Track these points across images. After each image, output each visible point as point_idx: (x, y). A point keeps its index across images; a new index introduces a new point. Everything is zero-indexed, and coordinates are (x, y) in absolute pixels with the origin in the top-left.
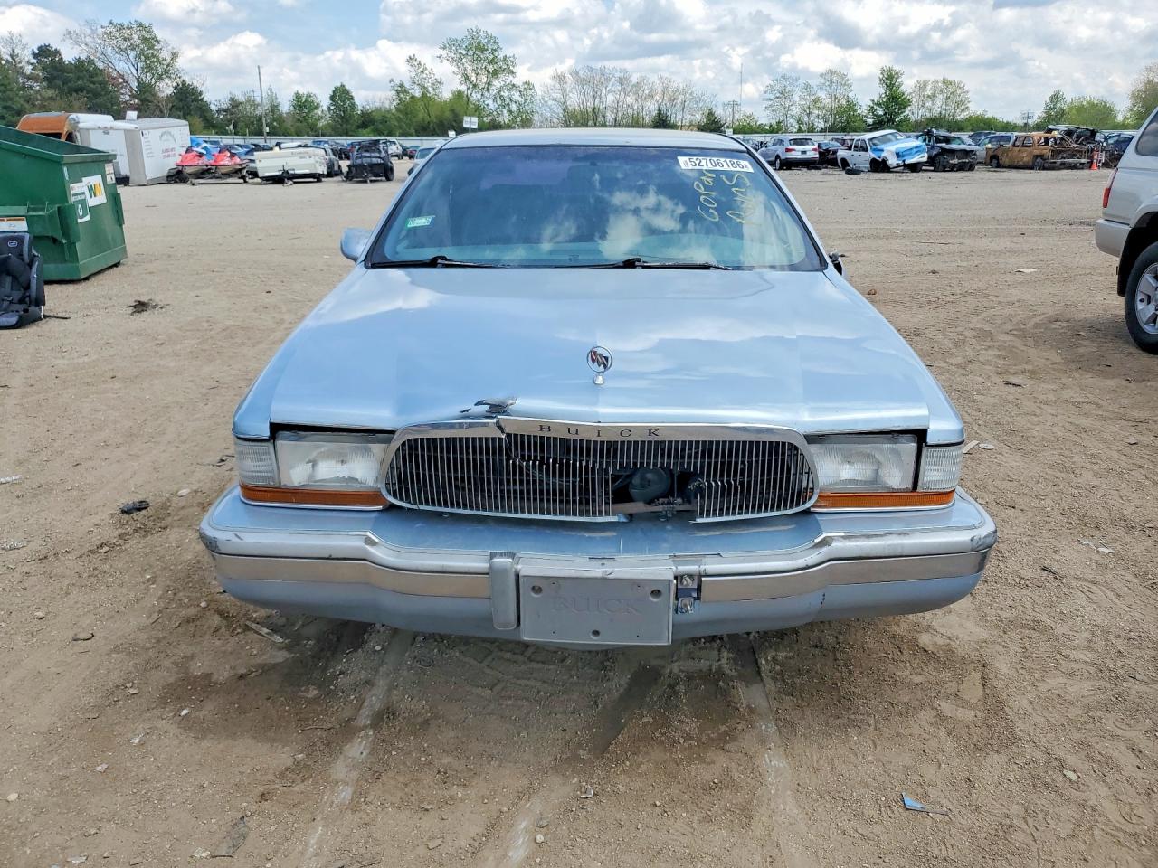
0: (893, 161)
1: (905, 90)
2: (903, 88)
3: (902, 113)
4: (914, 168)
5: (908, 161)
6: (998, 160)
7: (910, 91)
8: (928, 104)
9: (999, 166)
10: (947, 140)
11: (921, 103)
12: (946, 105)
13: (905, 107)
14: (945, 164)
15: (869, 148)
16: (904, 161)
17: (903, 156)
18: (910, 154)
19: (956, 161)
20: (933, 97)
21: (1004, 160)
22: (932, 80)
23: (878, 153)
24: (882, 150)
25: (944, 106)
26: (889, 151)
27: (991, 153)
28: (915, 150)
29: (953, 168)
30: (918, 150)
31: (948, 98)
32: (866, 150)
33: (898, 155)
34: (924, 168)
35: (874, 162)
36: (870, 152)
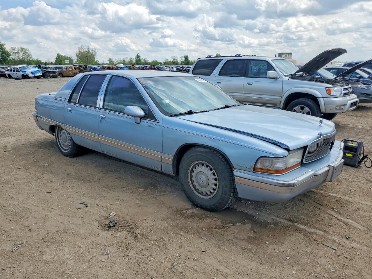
0: (31, 75)
1: (7, 50)
2: (7, 49)
3: (8, 58)
4: (38, 77)
5: (36, 75)
6: (62, 74)
7: (9, 50)
8: (17, 55)
9: (63, 76)
10: (46, 68)
11: (14, 55)
12: (24, 56)
13: (9, 56)
14: (48, 76)
15: (20, 71)
16: (35, 75)
17: (34, 73)
18: (36, 73)
19: (52, 75)
20: (18, 53)
21: (64, 74)
22: (17, 47)
23: (25, 72)
24: (26, 72)
25: (23, 56)
26: (28, 72)
27: (60, 72)
28: (37, 72)
29: (51, 77)
30: (38, 71)
31: (24, 53)
32: (19, 72)
33: (32, 73)
34: (41, 77)
35: (23, 75)
36: (21, 72)
